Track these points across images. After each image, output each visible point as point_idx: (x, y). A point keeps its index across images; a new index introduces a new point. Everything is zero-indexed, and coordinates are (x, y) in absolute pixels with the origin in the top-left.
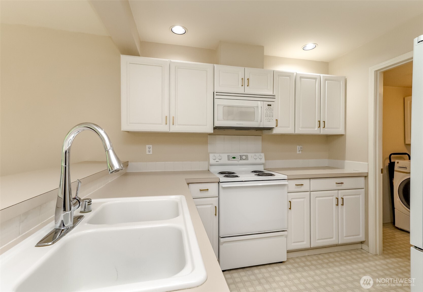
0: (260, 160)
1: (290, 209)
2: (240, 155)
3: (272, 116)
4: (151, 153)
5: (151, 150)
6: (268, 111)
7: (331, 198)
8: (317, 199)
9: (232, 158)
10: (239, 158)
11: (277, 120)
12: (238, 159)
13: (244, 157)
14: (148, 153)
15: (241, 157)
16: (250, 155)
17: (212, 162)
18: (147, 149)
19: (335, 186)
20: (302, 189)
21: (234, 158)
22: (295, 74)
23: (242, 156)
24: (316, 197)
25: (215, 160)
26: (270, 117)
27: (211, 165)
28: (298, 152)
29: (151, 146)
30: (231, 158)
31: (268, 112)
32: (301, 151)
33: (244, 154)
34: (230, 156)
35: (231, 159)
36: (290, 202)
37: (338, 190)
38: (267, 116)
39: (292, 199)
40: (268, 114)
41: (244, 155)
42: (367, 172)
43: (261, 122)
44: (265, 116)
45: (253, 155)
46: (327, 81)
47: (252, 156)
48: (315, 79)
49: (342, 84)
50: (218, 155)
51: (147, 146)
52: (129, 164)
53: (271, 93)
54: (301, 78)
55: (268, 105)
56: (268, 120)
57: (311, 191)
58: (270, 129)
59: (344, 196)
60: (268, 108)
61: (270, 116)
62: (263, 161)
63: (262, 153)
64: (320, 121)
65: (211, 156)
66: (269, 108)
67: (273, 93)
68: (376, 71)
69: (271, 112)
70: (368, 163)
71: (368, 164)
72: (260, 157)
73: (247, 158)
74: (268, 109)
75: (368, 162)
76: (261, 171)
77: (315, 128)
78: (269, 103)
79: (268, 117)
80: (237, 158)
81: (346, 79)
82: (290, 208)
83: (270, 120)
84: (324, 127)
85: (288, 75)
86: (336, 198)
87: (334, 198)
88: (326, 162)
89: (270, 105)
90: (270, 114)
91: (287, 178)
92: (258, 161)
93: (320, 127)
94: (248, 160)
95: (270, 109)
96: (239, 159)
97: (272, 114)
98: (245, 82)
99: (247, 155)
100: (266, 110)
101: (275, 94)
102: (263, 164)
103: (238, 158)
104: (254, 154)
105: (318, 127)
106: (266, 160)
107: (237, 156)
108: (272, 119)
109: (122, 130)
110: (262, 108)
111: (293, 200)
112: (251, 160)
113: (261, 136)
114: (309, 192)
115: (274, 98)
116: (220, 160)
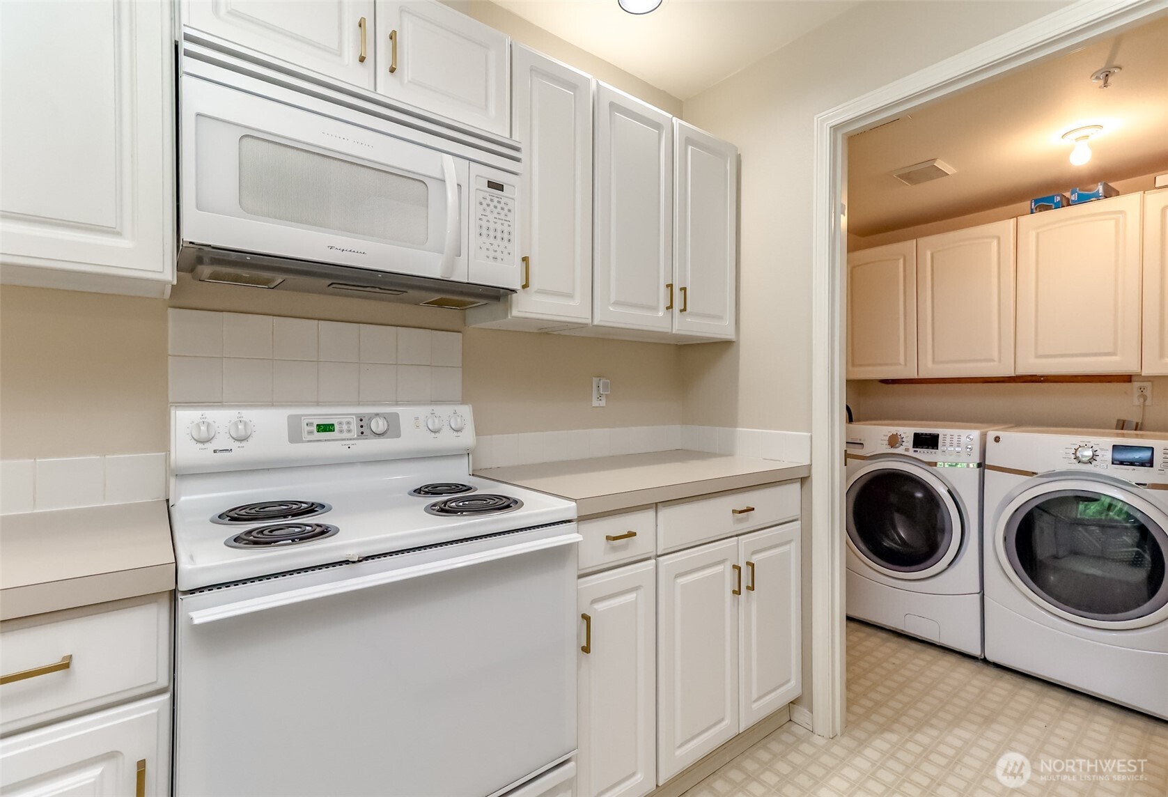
0: (455, 434)
1: (586, 649)
2: (356, 415)
3: (506, 237)
6: (488, 209)
7: (719, 568)
8: (679, 581)
9: (315, 428)
10: (354, 427)
11: (525, 259)
12: (345, 435)
13: (378, 425)
15: (362, 423)
16: (406, 415)
17: (184, 450)
19: (730, 525)
20: (633, 550)
21: (326, 428)
22: (594, 85)
23: (370, 419)
24: (676, 577)
25: (206, 445)
26: (498, 241)
27: (184, 474)
28: (595, 403)
30: (310, 428)
31: (491, 217)
32: (604, 399)
33: (378, 411)
34: (305, 421)
35: (311, 433)
36: (586, 618)
37: (737, 536)
38: (484, 232)
39: (593, 603)
40: (492, 226)
41: (377, 415)
42: (807, 462)
43: (459, 253)
44: (478, 231)
45: (423, 412)
46: (690, 147)
47: (417, 419)
48: (658, 126)
49: (730, 167)
50: (227, 413)
53: (502, 133)
54: (613, 107)
55: (491, 185)
56: (492, 254)
57: (659, 554)
58: (498, 296)
59: (754, 553)
60: (489, 198)
61: (499, 235)
62: (467, 438)
63: (463, 402)
64: (670, 286)
65: (181, 420)
66: (496, 200)
67: (511, 136)
68: (835, 129)
69: (502, 216)
70: (810, 434)
71: (811, 436)
72: (456, 421)
73: (392, 429)
74: (488, 201)
75: (810, 430)
76: (457, 485)
77: (655, 309)
78: (498, 177)
79: (491, 240)
80: (341, 431)
81: (740, 155)
82: (585, 644)
83: (498, 255)
84: (685, 309)
85: (571, 82)
86: (734, 567)
87: (727, 568)
88: (673, 435)
89: (500, 187)
90: (499, 227)
91: (573, 515)
92: (447, 440)
93: (671, 307)
94: (398, 436)
95: (499, 202)
96: (355, 434)
97: (506, 229)
98: (379, 45)
99: (396, 415)
100: (481, 204)
101: (517, 139)
102: (468, 453)
103: (349, 431)
104: (428, 409)
105: (667, 308)
106: (478, 432)
107: (344, 421)
108: (506, 252)
110: (465, 189)
111: (600, 607)
112: (414, 435)
113: (460, 335)
114: (653, 562)
115: (518, 160)
116: (238, 444)
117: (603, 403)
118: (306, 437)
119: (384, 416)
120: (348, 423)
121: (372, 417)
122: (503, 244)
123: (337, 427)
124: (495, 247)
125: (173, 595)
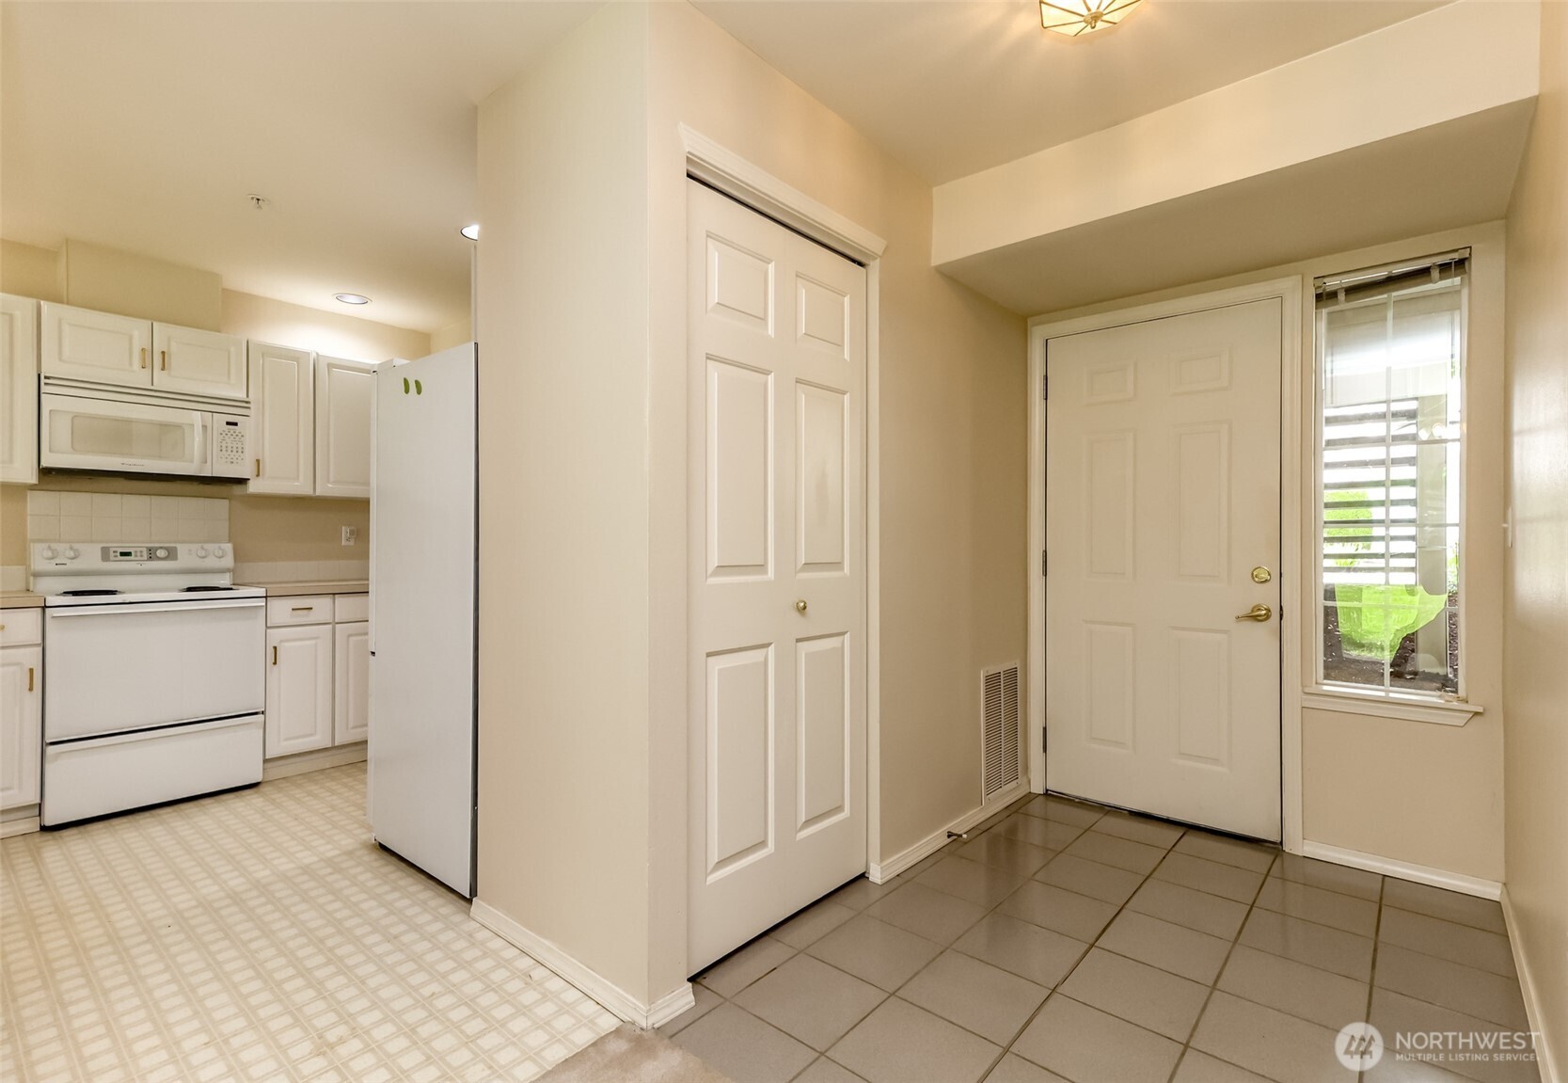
0: (218, 559)
1: (275, 663)
2: (147, 548)
3: (240, 450)
6: (227, 437)
8: (352, 639)
9: (118, 554)
10: (145, 554)
11: (256, 460)
13: (162, 553)
15: (150, 552)
16: (182, 549)
17: (38, 563)
20: (312, 617)
21: (126, 554)
22: (314, 355)
23: (157, 550)
24: (349, 636)
25: (51, 561)
26: (235, 453)
27: (39, 574)
28: (345, 543)
30: (115, 554)
31: (229, 441)
33: (161, 545)
34: (112, 550)
35: (116, 556)
36: (275, 648)
38: (224, 449)
39: (281, 641)
40: (229, 445)
41: (161, 548)
43: (206, 462)
44: (219, 449)
45: (194, 546)
47: (190, 550)
50: (67, 546)
53: (242, 395)
54: (330, 366)
55: (228, 423)
56: (229, 460)
57: (338, 622)
58: (242, 481)
60: (227, 431)
61: (235, 450)
62: (228, 561)
63: (229, 541)
65: (37, 548)
66: (232, 432)
67: (246, 396)
69: (237, 439)
72: (219, 552)
73: (172, 554)
74: (227, 433)
78: (232, 419)
79: (229, 453)
80: (136, 556)
83: (235, 460)
85: (295, 357)
89: (236, 424)
90: (235, 446)
91: (264, 594)
92: (211, 562)
94: (175, 558)
95: (235, 432)
96: (145, 558)
97: (240, 445)
98: (156, 359)
99: (175, 547)
100: (221, 435)
101: (251, 398)
102: (228, 570)
103: (142, 556)
104: (200, 545)
106: (237, 560)
107: (139, 551)
108: (241, 458)
110: (208, 428)
111: (283, 644)
112: (184, 562)
113: (226, 500)
114: (330, 626)
115: (249, 408)
116: (71, 561)
117: (352, 543)
118: (112, 558)
119: (166, 548)
120: (141, 552)
121: (157, 549)
122: (237, 455)
123: (133, 554)
124: (232, 456)
125: (43, 608)
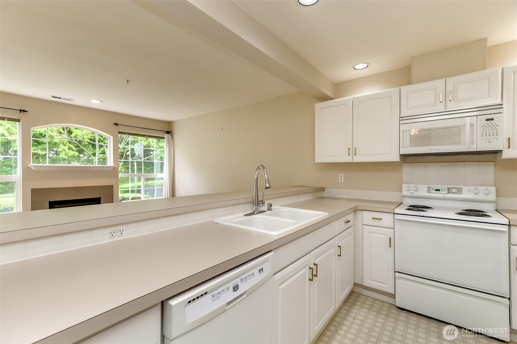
0: (486, 195)
2: (447, 187)
3: (496, 134)
4: (343, 181)
5: (343, 178)
6: (486, 128)
9: (434, 190)
10: (446, 190)
11: (509, 138)
13: (454, 190)
14: (340, 181)
15: (449, 190)
17: (405, 193)
18: (340, 178)
21: (438, 190)
23: (452, 189)
25: (409, 191)
26: (491, 136)
27: (405, 197)
29: (343, 175)
34: (432, 188)
38: (484, 135)
40: (488, 132)
41: (454, 188)
43: (472, 143)
45: (471, 188)
47: (469, 189)
50: (414, 185)
51: (340, 175)
52: (326, 189)
55: (487, 120)
56: (488, 141)
61: (491, 134)
63: (492, 186)
65: (404, 186)
66: (490, 124)
69: (493, 128)
72: (486, 192)
73: (459, 192)
74: (486, 125)
78: (490, 117)
79: (488, 136)
80: (442, 191)
83: (491, 140)
89: (492, 120)
90: (491, 132)
91: (507, 223)
92: (482, 197)
94: (461, 194)
96: (446, 192)
97: (496, 131)
98: (447, 96)
99: (462, 188)
100: (483, 127)
102: (492, 202)
104: (475, 187)
106: (497, 196)
107: (443, 189)
108: (495, 139)
109: (316, 162)
110: (474, 125)
112: (465, 195)
113: (494, 162)
115: (502, 108)
116: (415, 192)
118: (432, 192)
119: (456, 188)
121: (452, 188)
122: (494, 137)
123: (441, 190)
124: (490, 138)
125: (394, 214)
